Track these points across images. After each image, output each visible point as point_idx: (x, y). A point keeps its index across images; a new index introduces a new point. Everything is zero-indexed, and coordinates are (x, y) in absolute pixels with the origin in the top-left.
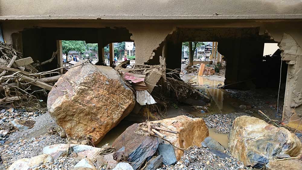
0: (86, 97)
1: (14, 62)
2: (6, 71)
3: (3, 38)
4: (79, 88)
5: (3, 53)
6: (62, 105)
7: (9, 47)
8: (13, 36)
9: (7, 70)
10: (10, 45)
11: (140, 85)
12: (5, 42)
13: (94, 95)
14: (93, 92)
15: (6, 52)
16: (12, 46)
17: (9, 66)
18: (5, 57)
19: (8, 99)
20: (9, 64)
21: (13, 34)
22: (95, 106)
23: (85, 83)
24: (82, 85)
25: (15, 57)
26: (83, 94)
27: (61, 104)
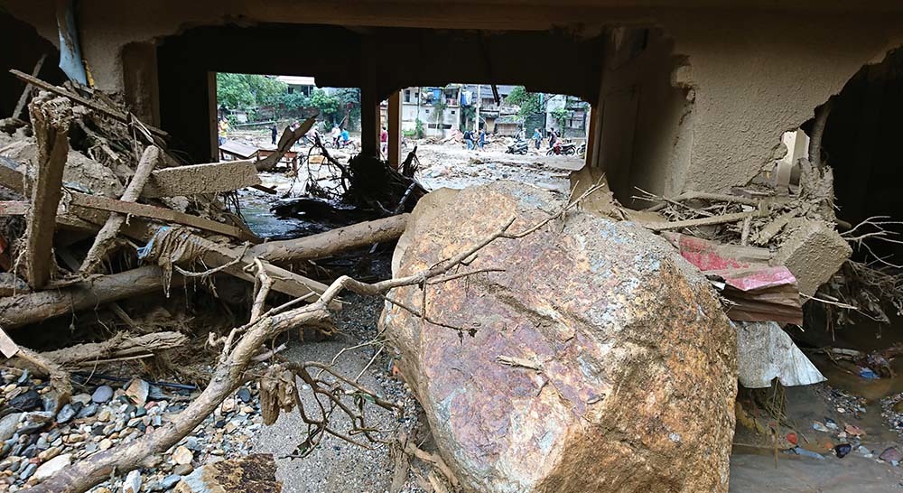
0: (644, 398)
1: (151, 175)
2: (119, 221)
3: (84, 65)
4: (620, 353)
5: (91, 134)
6: (564, 461)
7: (112, 106)
8: (128, 56)
9: (125, 215)
10: (112, 97)
11: (763, 298)
12: (92, 82)
13: (668, 383)
14: (663, 369)
15: (101, 125)
16: (121, 102)
17: (129, 195)
18: (102, 150)
19: (126, 344)
20: (130, 188)
21: (125, 47)
22: (679, 445)
23: (640, 326)
24: (629, 339)
25: (151, 152)
26: (634, 383)
27: (560, 458)
